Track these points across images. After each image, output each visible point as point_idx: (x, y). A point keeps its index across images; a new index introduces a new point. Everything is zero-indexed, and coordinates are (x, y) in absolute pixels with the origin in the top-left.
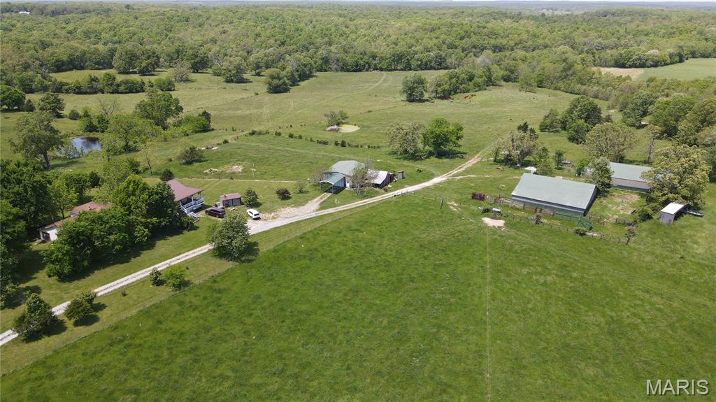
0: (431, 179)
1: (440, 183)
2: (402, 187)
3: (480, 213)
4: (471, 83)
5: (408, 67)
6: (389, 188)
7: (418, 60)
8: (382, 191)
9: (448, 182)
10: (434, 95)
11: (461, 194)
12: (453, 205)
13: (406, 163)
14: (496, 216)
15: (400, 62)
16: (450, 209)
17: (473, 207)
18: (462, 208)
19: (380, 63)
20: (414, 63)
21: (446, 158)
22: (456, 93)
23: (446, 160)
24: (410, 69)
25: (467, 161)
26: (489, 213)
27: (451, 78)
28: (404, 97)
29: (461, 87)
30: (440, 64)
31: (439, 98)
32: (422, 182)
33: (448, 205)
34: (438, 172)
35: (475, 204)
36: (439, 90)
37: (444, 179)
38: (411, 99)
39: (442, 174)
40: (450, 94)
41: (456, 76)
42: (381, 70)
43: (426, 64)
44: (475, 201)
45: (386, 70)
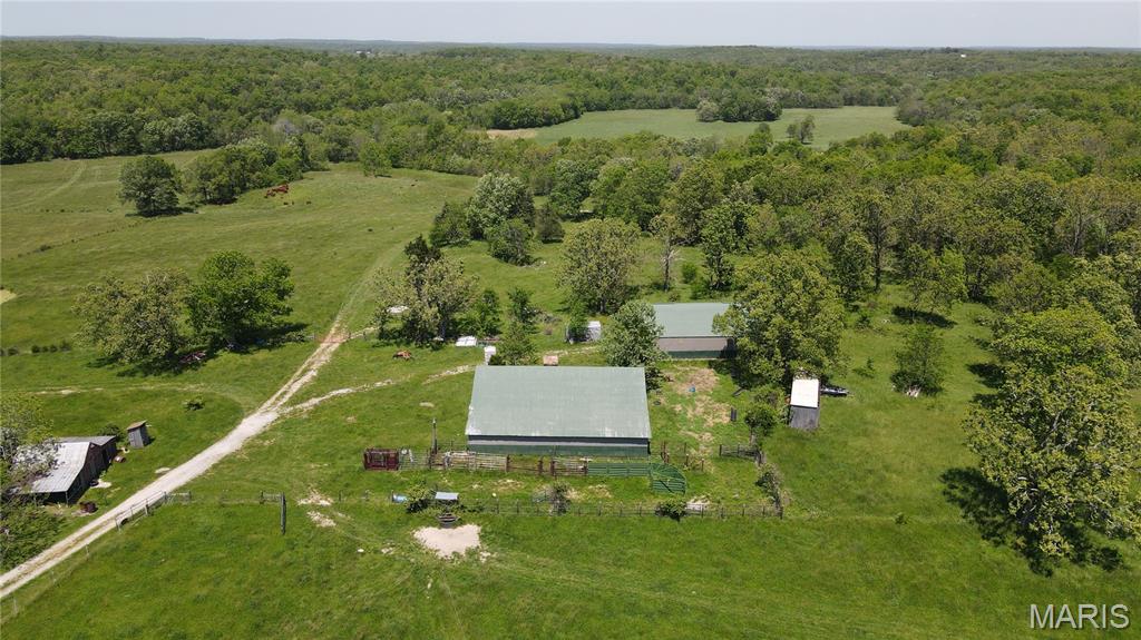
0: (234, 424)
1: (263, 436)
2: (149, 478)
3: (403, 516)
4: (271, 169)
5: (133, 148)
6: (102, 492)
7: (153, 133)
8: (78, 511)
9: (285, 425)
10: (199, 196)
11: (330, 457)
12: (318, 506)
13: (151, 384)
14: (449, 517)
15: (112, 138)
16: (313, 525)
17: (377, 500)
18: (346, 511)
19: (69, 142)
20: (145, 140)
21: (261, 347)
22: (244, 189)
23: (262, 355)
24: (140, 152)
25: (315, 347)
26: (427, 511)
27: (229, 161)
28: (132, 207)
29: (254, 177)
30: (201, 138)
31: (213, 202)
32: (207, 444)
33: (302, 511)
34: (249, 399)
35: (380, 486)
36: (211, 186)
37: (271, 417)
38: (149, 209)
39: (260, 402)
40: (233, 193)
41: (240, 156)
42: (74, 156)
43: (172, 139)
44: (376, 474)
45: (85, 155)
